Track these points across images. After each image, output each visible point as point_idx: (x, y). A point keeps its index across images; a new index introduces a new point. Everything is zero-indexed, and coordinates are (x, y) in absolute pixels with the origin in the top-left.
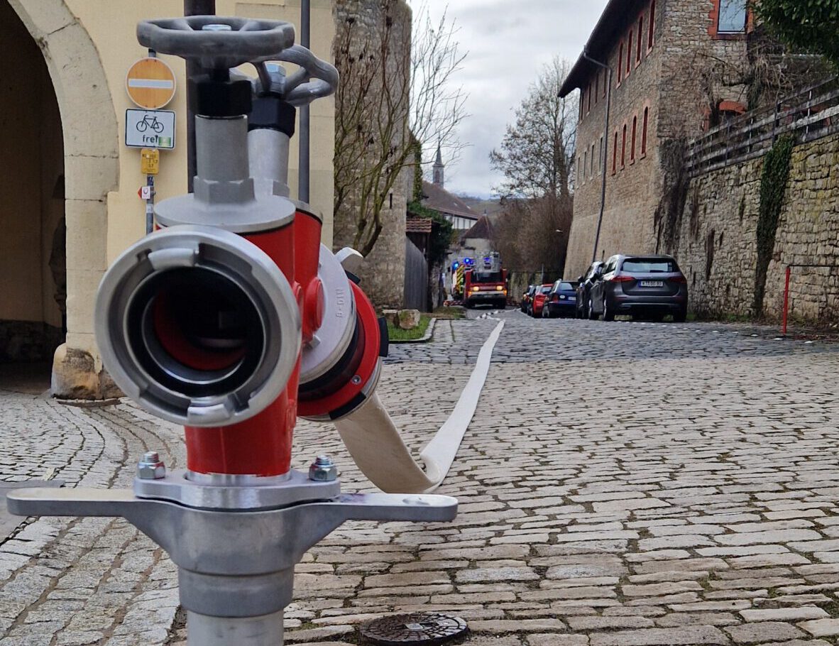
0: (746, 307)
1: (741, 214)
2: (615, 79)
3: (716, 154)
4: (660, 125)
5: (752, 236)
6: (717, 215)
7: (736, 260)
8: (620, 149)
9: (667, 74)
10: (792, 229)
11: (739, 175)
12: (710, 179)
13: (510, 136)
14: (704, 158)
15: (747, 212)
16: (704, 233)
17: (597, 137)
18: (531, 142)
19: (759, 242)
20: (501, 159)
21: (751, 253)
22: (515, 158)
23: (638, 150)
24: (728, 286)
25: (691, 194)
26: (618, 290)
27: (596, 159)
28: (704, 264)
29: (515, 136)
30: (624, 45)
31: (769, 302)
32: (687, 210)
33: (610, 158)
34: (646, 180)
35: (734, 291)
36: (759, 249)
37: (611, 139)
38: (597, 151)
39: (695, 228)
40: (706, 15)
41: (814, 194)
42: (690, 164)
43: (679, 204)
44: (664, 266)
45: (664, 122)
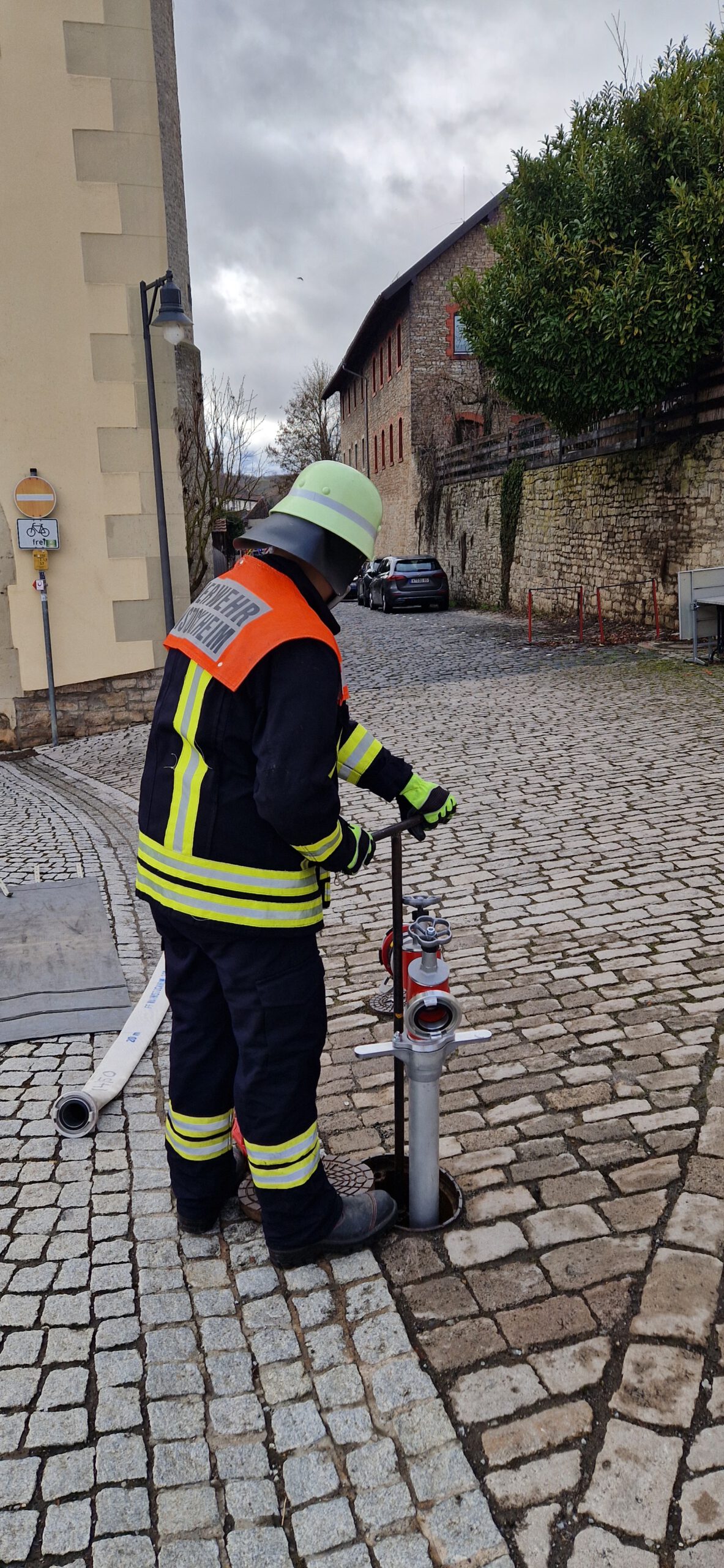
0: (496, 597)
1: (487, 521)
2: (371, 388)
3: (462, 468)
4: (413, 435)
5: (496, 541)
6: (467, 520)
7: (485, 559)
8: (380, 451)
9: (416, 391)
10: (528, 539)
11: (482, 489)
12: (459, 488)
13: (282, 432)
14: (453, 470)
15: (491, 518)
16: (457, 535)
17: (359, 437)
18: (301, 437)
19: (502, 547)
21: (497, 555)
22: (288, 451)
23: (396, 455)
24: (480, 580)
25: (444, 499)
26: (394, 587)
27: (360, 457)
28: (460, 560)
30: (377, 360)
31: (514, 596)
32: (442, 513)
33: (372, 457)
34: (405, 481)
35: (486, 585)
36: (503, 552)
37: (371, 440)
38: (360, 449)
39: (450, 530)
40: (444, 338)
41: (542, 512)
42: (441, 473)
43: (435, 507)
44: (428, 565)
45: (416, 433)
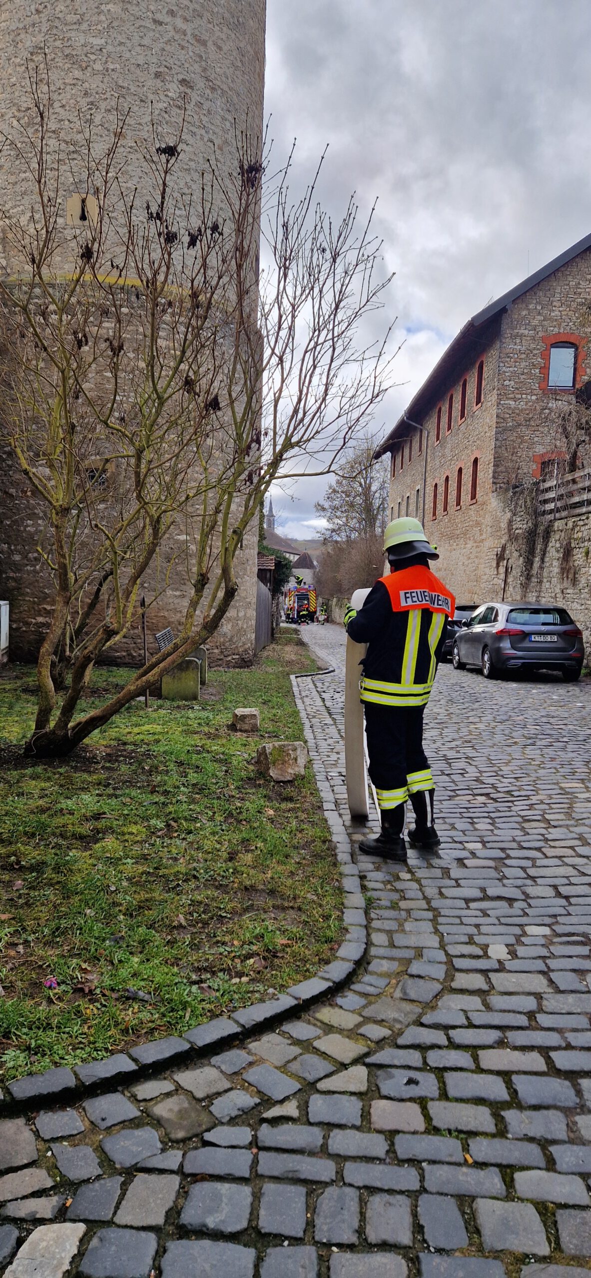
2: (433, 438)
4: (494, 472)
8: (441, 498)
9: (501, 425)
17: (412, 489)
20: (324, 509)
22: (335, 508)
23: (466, 498)
26: (506, 645)
27: (412, 507)
29: (334, 491)
30: (443, 409)
32: (553, 554)
33: (429, 505)
34: (478, 524)
37: (430, 489)
38: (413, 500)
40: (537, 371)
42: (550, 506)
45: (499, 469)
